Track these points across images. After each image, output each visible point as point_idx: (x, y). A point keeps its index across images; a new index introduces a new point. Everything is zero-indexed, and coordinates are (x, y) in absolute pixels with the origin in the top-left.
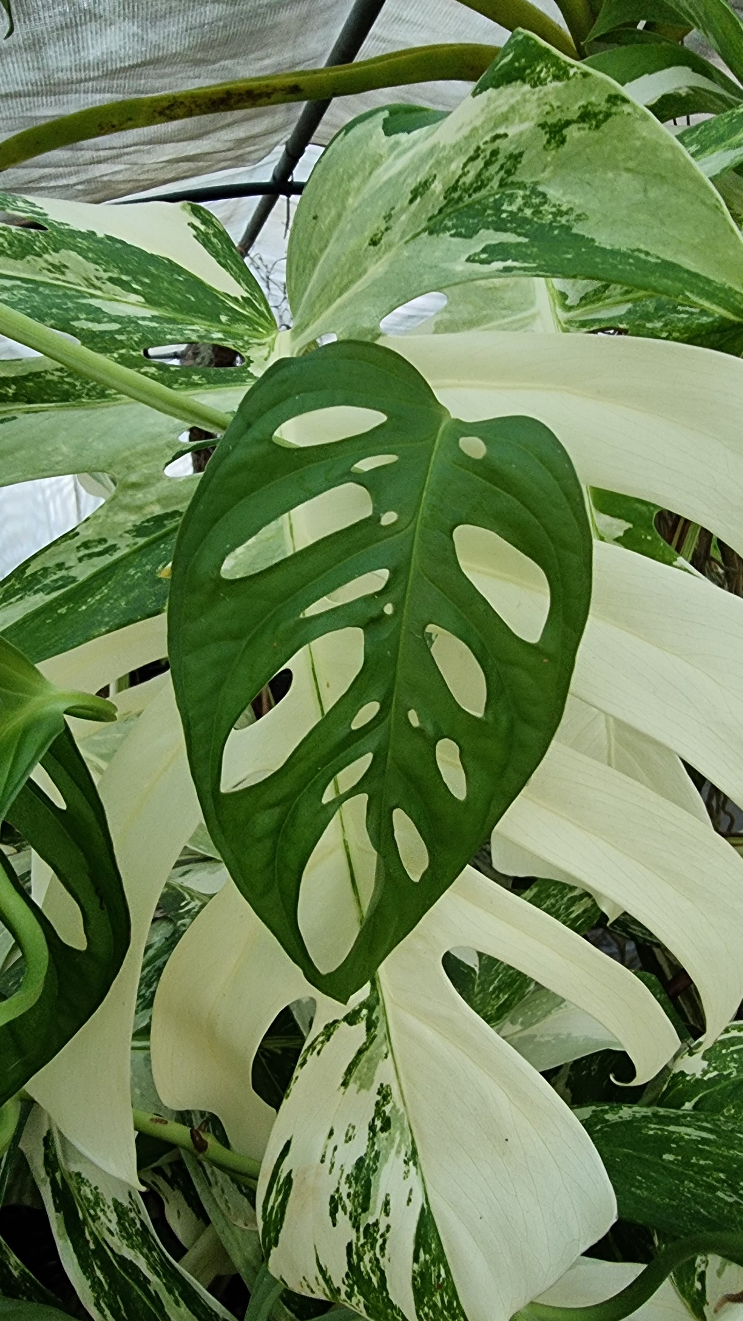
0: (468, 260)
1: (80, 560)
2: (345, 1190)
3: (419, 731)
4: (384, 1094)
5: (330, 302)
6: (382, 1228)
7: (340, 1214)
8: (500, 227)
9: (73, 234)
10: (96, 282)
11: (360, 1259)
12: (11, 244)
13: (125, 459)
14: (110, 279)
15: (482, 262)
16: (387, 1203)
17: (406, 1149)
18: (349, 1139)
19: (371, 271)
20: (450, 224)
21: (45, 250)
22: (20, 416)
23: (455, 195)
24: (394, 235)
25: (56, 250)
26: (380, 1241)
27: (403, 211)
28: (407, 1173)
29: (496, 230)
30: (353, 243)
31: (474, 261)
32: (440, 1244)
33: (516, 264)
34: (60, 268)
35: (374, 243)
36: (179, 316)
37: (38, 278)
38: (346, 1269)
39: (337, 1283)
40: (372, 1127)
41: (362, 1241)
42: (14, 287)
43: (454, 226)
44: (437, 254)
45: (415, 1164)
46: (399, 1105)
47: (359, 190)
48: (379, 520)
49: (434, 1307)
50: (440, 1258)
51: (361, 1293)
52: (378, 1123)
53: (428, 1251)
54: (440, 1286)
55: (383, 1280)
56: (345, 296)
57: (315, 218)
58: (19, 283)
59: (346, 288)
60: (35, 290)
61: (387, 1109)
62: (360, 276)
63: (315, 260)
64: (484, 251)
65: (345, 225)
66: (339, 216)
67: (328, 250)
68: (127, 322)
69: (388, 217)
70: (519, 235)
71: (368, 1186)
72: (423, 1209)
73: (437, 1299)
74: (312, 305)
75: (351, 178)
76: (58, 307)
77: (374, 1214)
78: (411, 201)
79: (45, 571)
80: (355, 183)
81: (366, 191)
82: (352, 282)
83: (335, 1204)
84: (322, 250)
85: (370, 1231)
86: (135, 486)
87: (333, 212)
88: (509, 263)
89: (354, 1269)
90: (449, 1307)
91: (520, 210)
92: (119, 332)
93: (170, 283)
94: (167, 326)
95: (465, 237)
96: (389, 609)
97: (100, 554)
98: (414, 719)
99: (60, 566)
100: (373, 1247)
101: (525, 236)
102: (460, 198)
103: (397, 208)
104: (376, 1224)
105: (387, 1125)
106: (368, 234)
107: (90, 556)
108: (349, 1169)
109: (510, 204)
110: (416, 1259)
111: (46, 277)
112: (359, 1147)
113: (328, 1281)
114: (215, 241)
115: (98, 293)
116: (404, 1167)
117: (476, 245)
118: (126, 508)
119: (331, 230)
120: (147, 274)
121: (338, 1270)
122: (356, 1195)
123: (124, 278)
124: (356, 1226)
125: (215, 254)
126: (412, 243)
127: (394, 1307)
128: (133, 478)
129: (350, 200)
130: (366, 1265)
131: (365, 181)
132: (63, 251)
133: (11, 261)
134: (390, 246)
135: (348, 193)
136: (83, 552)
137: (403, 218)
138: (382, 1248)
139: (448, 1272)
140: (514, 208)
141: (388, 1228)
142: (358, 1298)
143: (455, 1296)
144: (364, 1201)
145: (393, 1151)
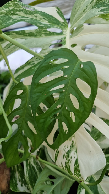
0: (98, 12)
1: (36, 61)
2: (66, 154)
3: (67, 110)
4: (73, 142)
5: (76, 22)
6: (70, 161)
7: (65, 157)
8: (104, 6)
9: (39, 11)
10: (41, 19)
11: (67, 164)
12: (29, 13)
13: (43, 46)
14: (43, 18)
15: (100, 12)
16: (71, 157)
17: (75, 150)
18: (67, 147)
19: (83, 16)
20: (96, 7)
21: (34, 14)
22: (29, 39)
23: (97, 2)
24: (87, 10)
25: (36, 14)
26: (70, 162)
27: (89, 5)
28: (75, 154)
29: (103, 7)
30: (81, 12)
31: (99, 12)
32: (78, 164)
33: (106, 12)
34: (36, 17)
35: (84, 11)
36: (53, 25)
37: (33, 18)
38: (65, 165)
39: (64, 167)
40: (71, 147)
41: (67, 162)
42: (29, 19)
43: (97, 7)
44: (94, 11)
45: (76, 153)
46: (75, 144)
47: (83, 3)
48: (64, 76)
49: (76, 173)
50: (78, 166)
51: (67, 169)
52: (72, 146)
53: (76, 165)
54: (78, 170)
55: (70, 168)
56: (79, 20)
57: (76, 8)
58: (30, 19)
59: (79, 19)
60: (32, 20)
61: (73, 144)
62: (81, 17)
63: (75, 15)
64: (101, 10)
65: (80, 9)
66: (79, 8)
67: (77, 13)
68: (45, 25)
69: (87, 7)
70: (107, 7)
71: (69, 154)
72: (76, 159)
73: (77, 172)
74: (74, 22)
75: (82, 1)
76: (35, 22)
77: (69, 158)
78: (90, 4)
79: (31, 62)
80: (82, 2)
81: (84, 3)
82: (80, 18)
83: (64, 156)
84: (76, 14)
85: (69, 161)
86: (44, 50)
87: (78, 7)
88: (105, 12)
89: (66, 166)
90: (79, 174)
91: (107, 3)
92: (44, 26)
93: (52, 19)
94: (51, 26)
95: (98, 8)
96: (64, 91)
97: (39, 60)
98: (67, 108)
99: (33, 61)
100: (69, 163)
101: (108, 7)
102: (98, 2)
103: (88, 5)
104: (69, 160)
105: (73, 146)
106: (83, 10)
107: (37, 60)
108: (67, 151)
109: (106, 2)
110: (75, 166)
111: (34, 18)
112: (69, 149)
113: (63, 166)
114: (60, 13)
115: (41, 21)
116: (74, 153)
117: (100, 9)
118: (43, 53)
119: (78, 10)
120: (49, 18)
121: (64, 165)
122: (67, 155)
123: (46, 18)
124: (67, 159)
125: (60, 15)
126: (90, 11)
127: (71, 172)
128: (44, 48)
129: (81, 5)
130: (68, 165)
131: (84, 2)
132: (37, 14)
133: (29, 15)
134: (86, 11)
135: (81, 4)
136: (36, 60)
137: (89, 6)
138: (70, 163)
139: (79, 169)
140: (106, 3)
141: (71, 161)
142: (66, 170)
143: (80, 172)
144: (68, 156)
145: (73, 150)
